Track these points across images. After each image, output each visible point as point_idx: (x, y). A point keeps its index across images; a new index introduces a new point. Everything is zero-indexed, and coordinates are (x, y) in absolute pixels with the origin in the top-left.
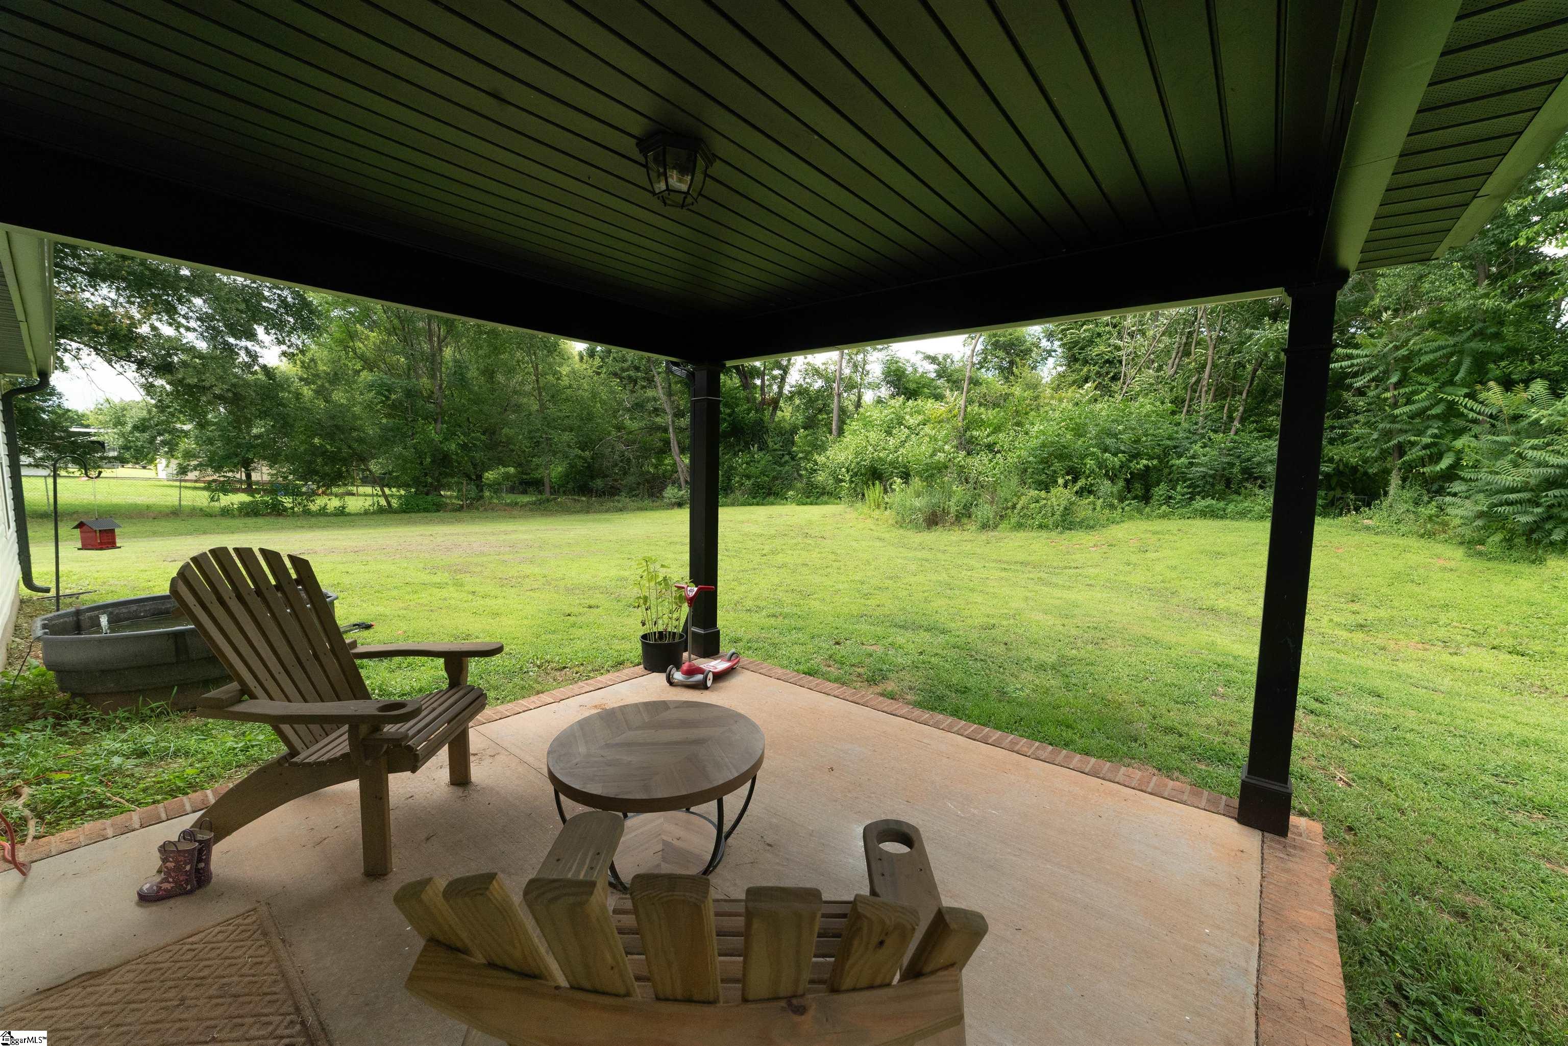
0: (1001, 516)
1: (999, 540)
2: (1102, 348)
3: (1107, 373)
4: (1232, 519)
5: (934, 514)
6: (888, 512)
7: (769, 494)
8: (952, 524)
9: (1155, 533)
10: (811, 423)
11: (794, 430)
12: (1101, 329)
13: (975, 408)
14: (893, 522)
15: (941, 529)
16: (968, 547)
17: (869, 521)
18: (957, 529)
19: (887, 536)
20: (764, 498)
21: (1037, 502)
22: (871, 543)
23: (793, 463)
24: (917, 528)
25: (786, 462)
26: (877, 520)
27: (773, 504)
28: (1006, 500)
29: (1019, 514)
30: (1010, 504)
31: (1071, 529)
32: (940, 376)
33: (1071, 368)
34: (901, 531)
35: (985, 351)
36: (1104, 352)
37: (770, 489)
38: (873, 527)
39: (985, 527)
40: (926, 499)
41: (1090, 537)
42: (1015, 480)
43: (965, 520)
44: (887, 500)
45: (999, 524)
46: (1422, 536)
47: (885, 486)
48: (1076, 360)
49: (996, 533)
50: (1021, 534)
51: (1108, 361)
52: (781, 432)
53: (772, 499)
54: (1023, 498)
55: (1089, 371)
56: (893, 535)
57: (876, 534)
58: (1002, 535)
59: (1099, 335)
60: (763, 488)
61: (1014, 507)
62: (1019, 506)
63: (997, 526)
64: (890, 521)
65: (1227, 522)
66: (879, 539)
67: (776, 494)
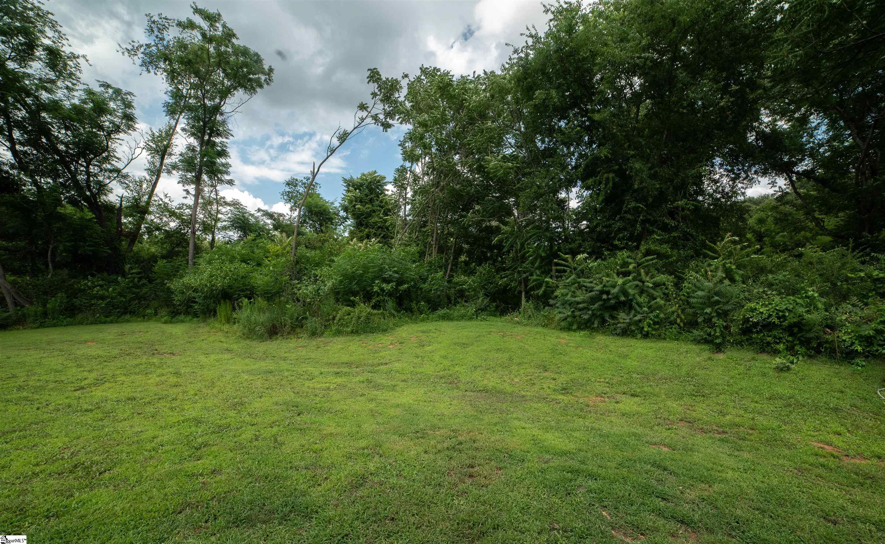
0: (325, 326)
1: (326, 344)
2: (376, 219)
3: (380, 234)
4: (457, 320)
5: (274, 326)
6: (235, 327)
7: (125, 313)
8: (289, 333)
9: (423, 332)
10: (169, 256)
11: (154, 259)
12: (375, 208)
13: (302, 249)
14: (241, 334)
15: (280, 338)
16: (303, 352)
17: (219, 334)
18: (292, 337)
19: (235, 347)
20: (119, 317)
21: (349, 314)
22: (220, 356)
23: (150, 286)
24: (261, 338)
25: (144, 285)
26: (227, 332)
27: (128, 321)
28: (328, 314)
29: (337, 323)
30: (331, 317)
31: (373, 333)
32: (276, 228)
33: (359, 229)
34: (248, 342)
35: (304, 215)
36: (377, 222)
37: (126, 308)
38: (223, 339)
39: (314, 334)
40: (267, 314)
41: (386, 338)
42: (332, 301)
43: (298, 330)
44: (235, 316)
45: (324, 331)
46: (543, 326)
47: (233, 304)
48: (362, 225)
49: (323, 339)
50: (341, 339)
51: (379, 227)
52: (138, 260)
53: (128, 317)
54: (340, 312)
55: (369, 232)
56: (241, 345)
57: (225, 345)
58: (328, 340)
59: (374, 211)
60: (118, 308)
61: (334, 318)
62: (337, 318)
63: (323, 334)
64: (238, 334)
65: (456, 323)
66: (228, 350)
67: (133, 313)
